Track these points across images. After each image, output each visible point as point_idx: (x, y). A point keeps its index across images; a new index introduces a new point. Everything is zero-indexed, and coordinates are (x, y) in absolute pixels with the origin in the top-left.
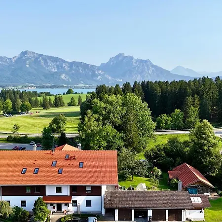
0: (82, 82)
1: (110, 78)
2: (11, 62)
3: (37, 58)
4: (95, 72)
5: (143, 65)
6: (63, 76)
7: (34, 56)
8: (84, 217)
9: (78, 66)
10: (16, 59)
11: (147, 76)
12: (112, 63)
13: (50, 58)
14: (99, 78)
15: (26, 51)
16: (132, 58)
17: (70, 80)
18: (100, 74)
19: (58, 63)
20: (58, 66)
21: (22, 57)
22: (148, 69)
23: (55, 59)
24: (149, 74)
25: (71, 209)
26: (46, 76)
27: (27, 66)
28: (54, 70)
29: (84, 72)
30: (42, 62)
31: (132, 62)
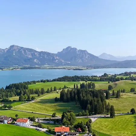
0: (47, 64)
1: (63, 61)
2: (4, 52)
3: (20, 50)
4: (54, 57)
5: (83, 53)
6: (35, 60)
7: (18, 48)
8: (66, 135)
9: (44, 54)
10: (7, 50)
11: (85, 60)
12: (64, 52)
13: (28, 49)
14: (56, 61)
15: (13, 45)
16: (76, 49)
17: (40, 63)
18: (57, 59)
19: (32, 53)
20: (32, 54)
21: (11, 49)
22: (86, 56)
23: (31, 50)
24: (86, 58)
25: (64, 134)
26: (25, 61)
27: (14, 54)
28: (30, 57)
29: (48, 58)
30: (23, 52)
31: (76, 51)
